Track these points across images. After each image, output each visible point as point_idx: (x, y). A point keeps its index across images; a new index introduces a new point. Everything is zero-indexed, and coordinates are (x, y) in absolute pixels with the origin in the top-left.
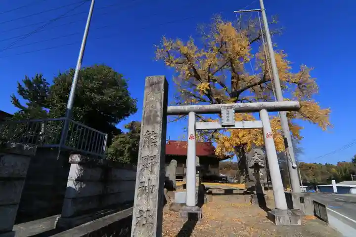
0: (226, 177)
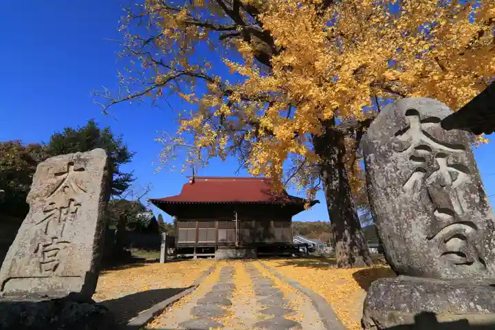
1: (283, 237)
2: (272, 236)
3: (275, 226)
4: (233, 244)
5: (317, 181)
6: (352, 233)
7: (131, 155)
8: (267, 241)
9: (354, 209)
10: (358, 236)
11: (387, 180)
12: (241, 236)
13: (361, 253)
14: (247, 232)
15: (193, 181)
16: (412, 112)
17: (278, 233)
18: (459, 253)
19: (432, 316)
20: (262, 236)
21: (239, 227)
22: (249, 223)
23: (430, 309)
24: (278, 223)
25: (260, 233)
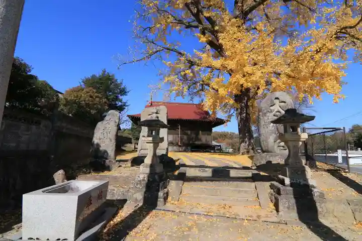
0: (220, 146)
1: (206, 140)
2: (200, 140)
3: (203, 134)
4: (177, 144)
5: (232, 111)
6: (250, 139)
7: (128, 92)
8: (196, 143)
9: (251, 125)
10: (252, 141)
11: (265, 122)
12: (181, 139)
13: (253, 149)
14: (185, 137)
15: (151, 104)
16: (277, 98)
17: (204, 138)
18: (283, 147)
19: (271, 162)
20: (194, 140)
21: (181, 134)
22: (186, 132)
23: (271, 160)
24: (204, 132)
25: (193, 138)
